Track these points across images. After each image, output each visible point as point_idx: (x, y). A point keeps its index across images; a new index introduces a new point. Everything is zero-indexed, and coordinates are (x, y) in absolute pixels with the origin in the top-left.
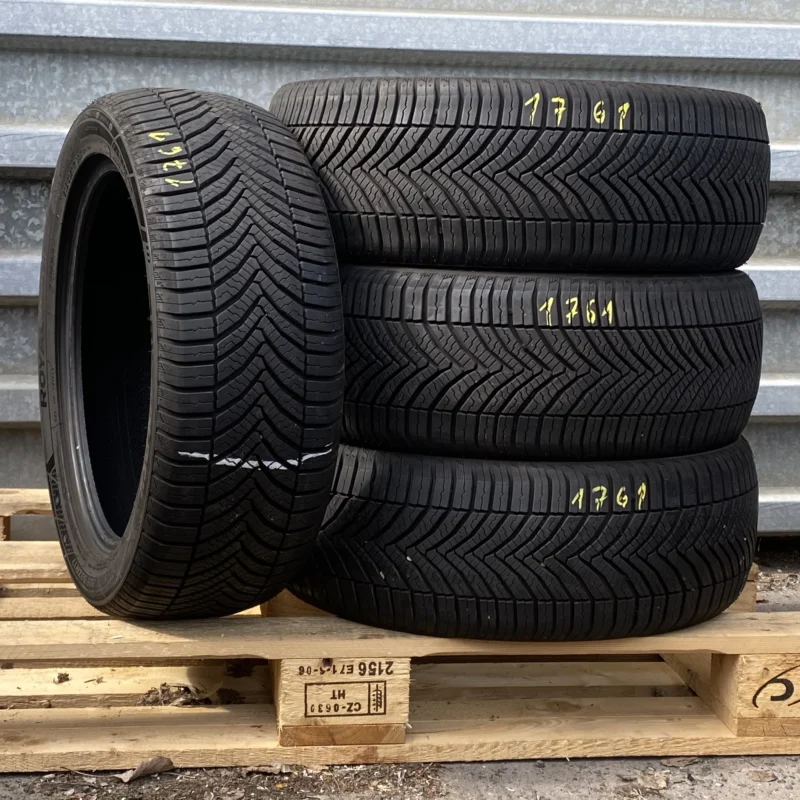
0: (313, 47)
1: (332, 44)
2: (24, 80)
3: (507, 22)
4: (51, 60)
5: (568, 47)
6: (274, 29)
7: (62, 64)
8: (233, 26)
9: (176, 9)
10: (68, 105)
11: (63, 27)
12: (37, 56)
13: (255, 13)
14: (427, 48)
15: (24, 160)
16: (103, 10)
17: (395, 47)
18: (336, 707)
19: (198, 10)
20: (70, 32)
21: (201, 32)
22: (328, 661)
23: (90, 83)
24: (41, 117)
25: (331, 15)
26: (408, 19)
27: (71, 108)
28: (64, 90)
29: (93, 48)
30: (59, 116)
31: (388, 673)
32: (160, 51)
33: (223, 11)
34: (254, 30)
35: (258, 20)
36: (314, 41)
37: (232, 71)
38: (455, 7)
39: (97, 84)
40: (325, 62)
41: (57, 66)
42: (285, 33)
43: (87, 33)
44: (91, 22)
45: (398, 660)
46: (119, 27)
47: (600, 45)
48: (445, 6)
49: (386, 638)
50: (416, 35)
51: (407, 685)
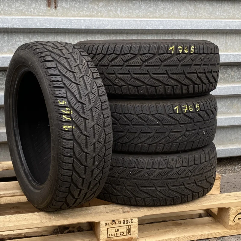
0: (81, 29)
1: (87, 28)
3: (135, 20)
4: (4, 35)
6: (70, 24)
7: (7, 36)
8: (58, 23)
9: (41, 19)
10: (10, 48)
11: (8, 25)
13: (64, 19)
14: (113, 28)
16: (19, 20)
17: (104, 28)
19: (47, 19)
20: (10, 27)
21: (48, 25)
23: (16, 41)
24: (2, 52)
25: (86, 20)
26: (108, 20)
27: (10, 49)
28: (8, 43)
29: (16, 31)
30: (7, 51)
31: (131, 223)
32: (36, 31)
33: (54, 19)
34: (64, 24)
35: (65, 21)
37: (57, 36)
38: (120, 16)
39: (18, 41)
40: (84, 33)
41: (6, 36)
42: (73, 25)
43: (15, 26)
44: (16, 23)
45: (134, 218)
46: (24, 24)
47: (161, 26)
48: (117, 16)
49: (130, 212)
50: (110, 25)
51: (137, 226)
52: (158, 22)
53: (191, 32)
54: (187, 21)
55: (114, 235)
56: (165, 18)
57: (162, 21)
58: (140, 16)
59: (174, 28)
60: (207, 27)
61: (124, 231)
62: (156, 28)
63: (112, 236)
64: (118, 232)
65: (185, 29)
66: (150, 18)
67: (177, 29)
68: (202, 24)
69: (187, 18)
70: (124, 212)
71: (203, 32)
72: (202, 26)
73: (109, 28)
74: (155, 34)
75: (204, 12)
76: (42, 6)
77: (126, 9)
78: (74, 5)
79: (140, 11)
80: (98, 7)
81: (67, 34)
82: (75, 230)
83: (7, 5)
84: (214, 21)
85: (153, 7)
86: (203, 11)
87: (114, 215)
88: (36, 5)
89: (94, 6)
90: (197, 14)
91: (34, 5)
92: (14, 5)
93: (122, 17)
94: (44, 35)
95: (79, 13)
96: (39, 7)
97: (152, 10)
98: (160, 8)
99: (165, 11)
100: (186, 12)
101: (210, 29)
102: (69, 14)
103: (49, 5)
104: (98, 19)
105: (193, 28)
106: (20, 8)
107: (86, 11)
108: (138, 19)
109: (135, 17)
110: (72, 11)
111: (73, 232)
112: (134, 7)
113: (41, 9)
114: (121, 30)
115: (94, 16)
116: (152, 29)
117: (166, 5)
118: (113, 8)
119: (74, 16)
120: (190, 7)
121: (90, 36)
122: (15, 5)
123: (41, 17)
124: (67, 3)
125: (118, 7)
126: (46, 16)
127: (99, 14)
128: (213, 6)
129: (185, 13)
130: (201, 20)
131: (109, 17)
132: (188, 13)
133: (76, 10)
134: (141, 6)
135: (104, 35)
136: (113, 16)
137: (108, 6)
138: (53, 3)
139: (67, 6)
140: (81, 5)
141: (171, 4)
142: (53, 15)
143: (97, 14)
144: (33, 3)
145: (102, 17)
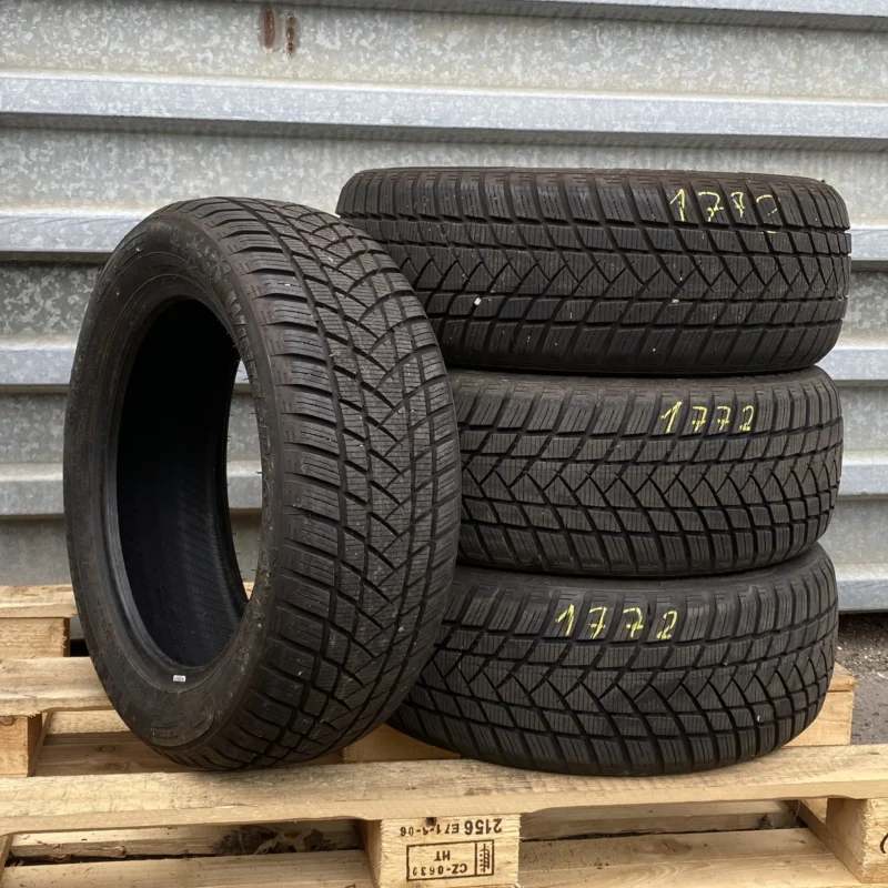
0: (378, 126)
1: (397, 123)
2: (80, 161)
3: (573, 100)
4: (107, 140)
5: (636, 125)
6: (338, 109)
7: (118, 145)
8: (295, 105)
9: (237, 87)
10: (125, 186)
11: (120, 106)
12: (93, 136)
13: (318, 91)
14: (493, 127)
15: (81, 244)
16: (161, 89)
17: (460, 126)
18: (441, 870)
19: (258, 88)
20: (127, 112)
21: (263, 111)
22: (431, 821)
23: (148, 164)
24: (97, 199)
25: (396, 93)
26: (476, 98)
27: (128, 190)
28: (120, 171)
29: (150, 127)
30: (116, 199)
31: (496, 831)
32: (220, 131)
33: (284, 89)
34: (319, 109)
35: (321, 98)
36: (379, 120)
37: (293, 151)
38: (519, 84)
39: (155, 165)
40: (388, 140)
41: (113, 146)
42: (348, 113)
43: (145, 112)
44: (149, 101)
45: (506, 817)
46: (178, 106)
47: (667, 123)
48: (510, 83)
49: (494, 793)
50: (482, 114)
51: (517, 844)
52: (657, 107)
53: (780, 146)
54: (764, 105)
55: (432, 871)
56: (687, 92)
57: (676, 102)
58: (595, 85)
59: (717, 131)
60: (842, 128)
61: (470, 861)
62: (651, 130)
63: (423, 874)
64: (445, 863)
65: (758, 133)
66: (629, 91)
67: (729, 132)
68: (825, 117)
69: (769, 95)
70: (470, 793)
71: (825, 147)
72: (823, 126)
73: (479, 126)
74: (645, 150)
75: (835, 75)
76: (244, 43)
77: (543, 59)
78: (357, 41)
79: (594, 67)
80: (444, 50)
81: (328, 143)
82: (299, 843)
83: (121, 36)
84: (868, 108)
85: (642, 54)
86: (828, 70)
87: (433, 801)
88: (223, 38)
89: (428, 47)
90: (807, 79)
91: (216, 40)
92: (147, 37)
93: (526, 86)
94: (246, 146)
95: (373, 69)
96: (232, 46)
97: (639, 64)
98: (669, 56)
99: (686, 68)
100: (766, 72)
101: (852, 135)
102: (339, 73)
103: (268, 39)
104: (439, 91)
105: (789, 133)
106: (166, 49)
107: (398, 61)
108: (583, 96)
109: (575, 89)
110: (350, 61)
111: (292, 850)
112: (574, 50)
113: (240, 54)
114: (520, 131)
115: (428, 83)
116: (634, 130)
117: (693, 47)
118: (496, 53)
119: (355, 80)
120: (779, 55)
121: (409, 153)
122: (152, 36)
123: (236, 83)
124: (334, 33)
125: (513, 52)
126: (256, 77)
127: (447, 73)
128: (868, 52)
129: (762, 75)
130: (821, 103)
131: (483, 85)
132: (773, 75)
133: (362, 60)
134: (600, 50)
135: (461, 149)
136: (494, 80)
137: (478, 47)
138: (284, 31)
139: (333, 44)
140: (381, 43)
141: (712, 43)
142: (284, 75)
143: (437, 73)
144: (212, 31)
145: (454, 83)
